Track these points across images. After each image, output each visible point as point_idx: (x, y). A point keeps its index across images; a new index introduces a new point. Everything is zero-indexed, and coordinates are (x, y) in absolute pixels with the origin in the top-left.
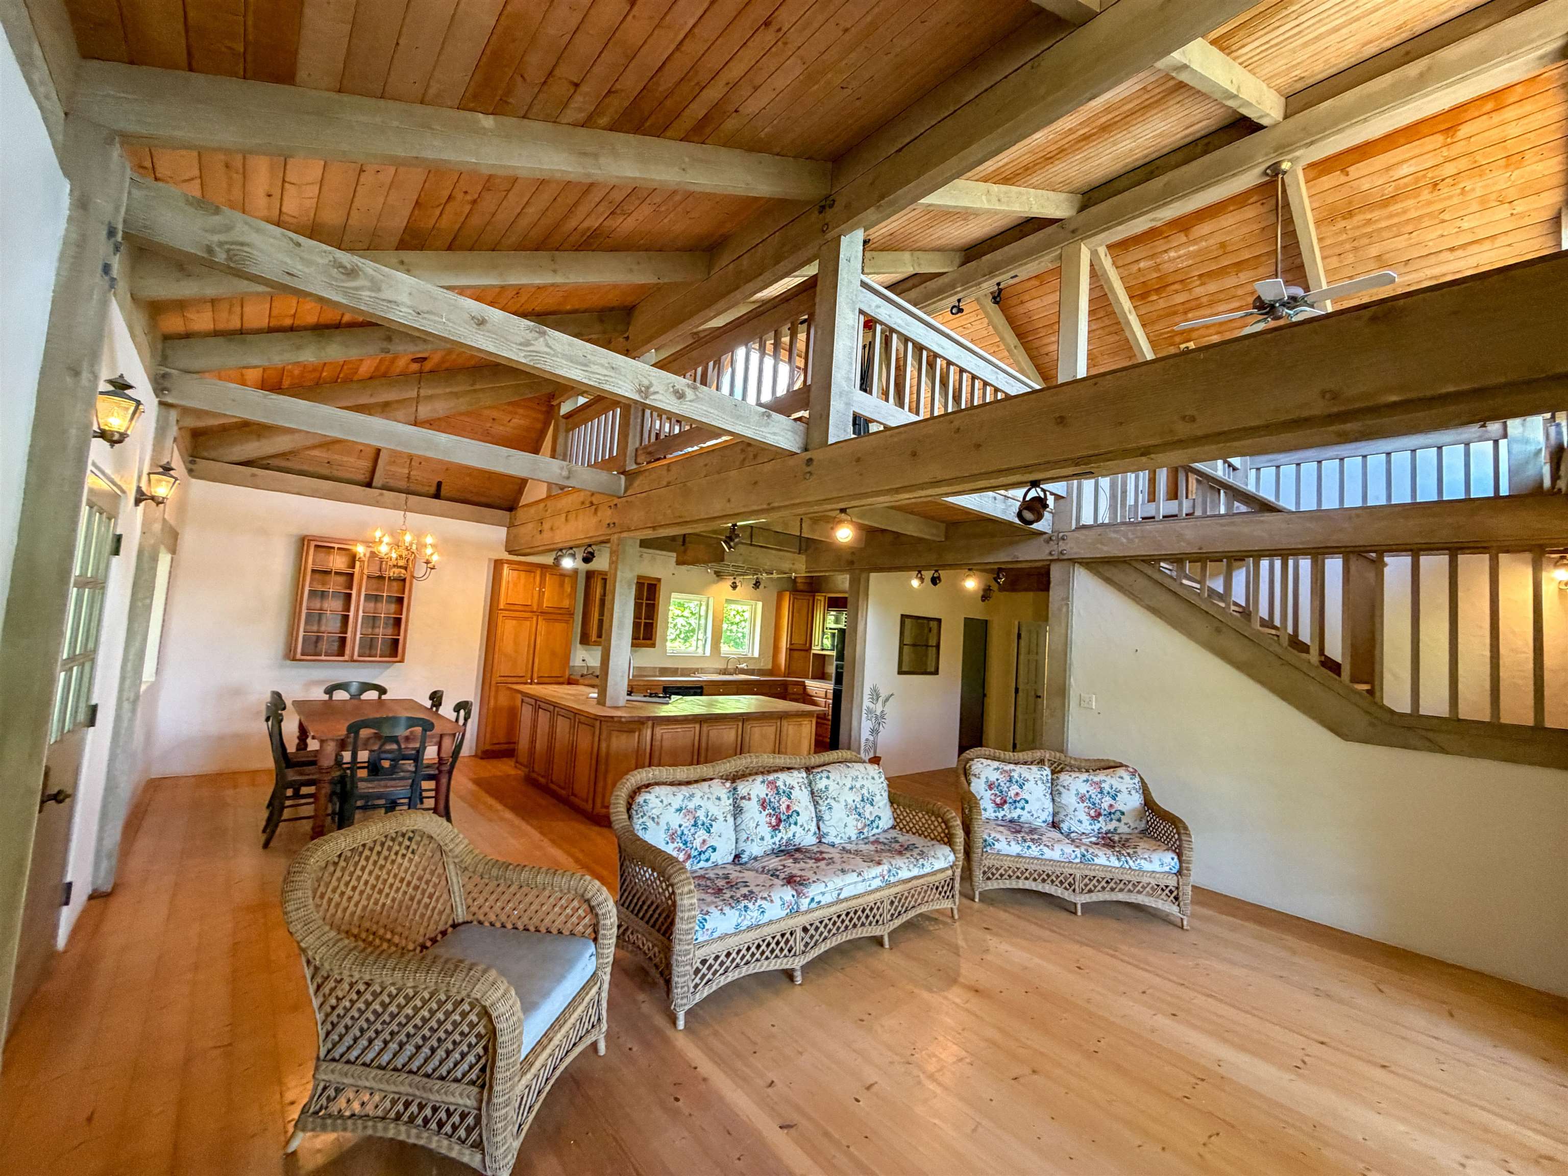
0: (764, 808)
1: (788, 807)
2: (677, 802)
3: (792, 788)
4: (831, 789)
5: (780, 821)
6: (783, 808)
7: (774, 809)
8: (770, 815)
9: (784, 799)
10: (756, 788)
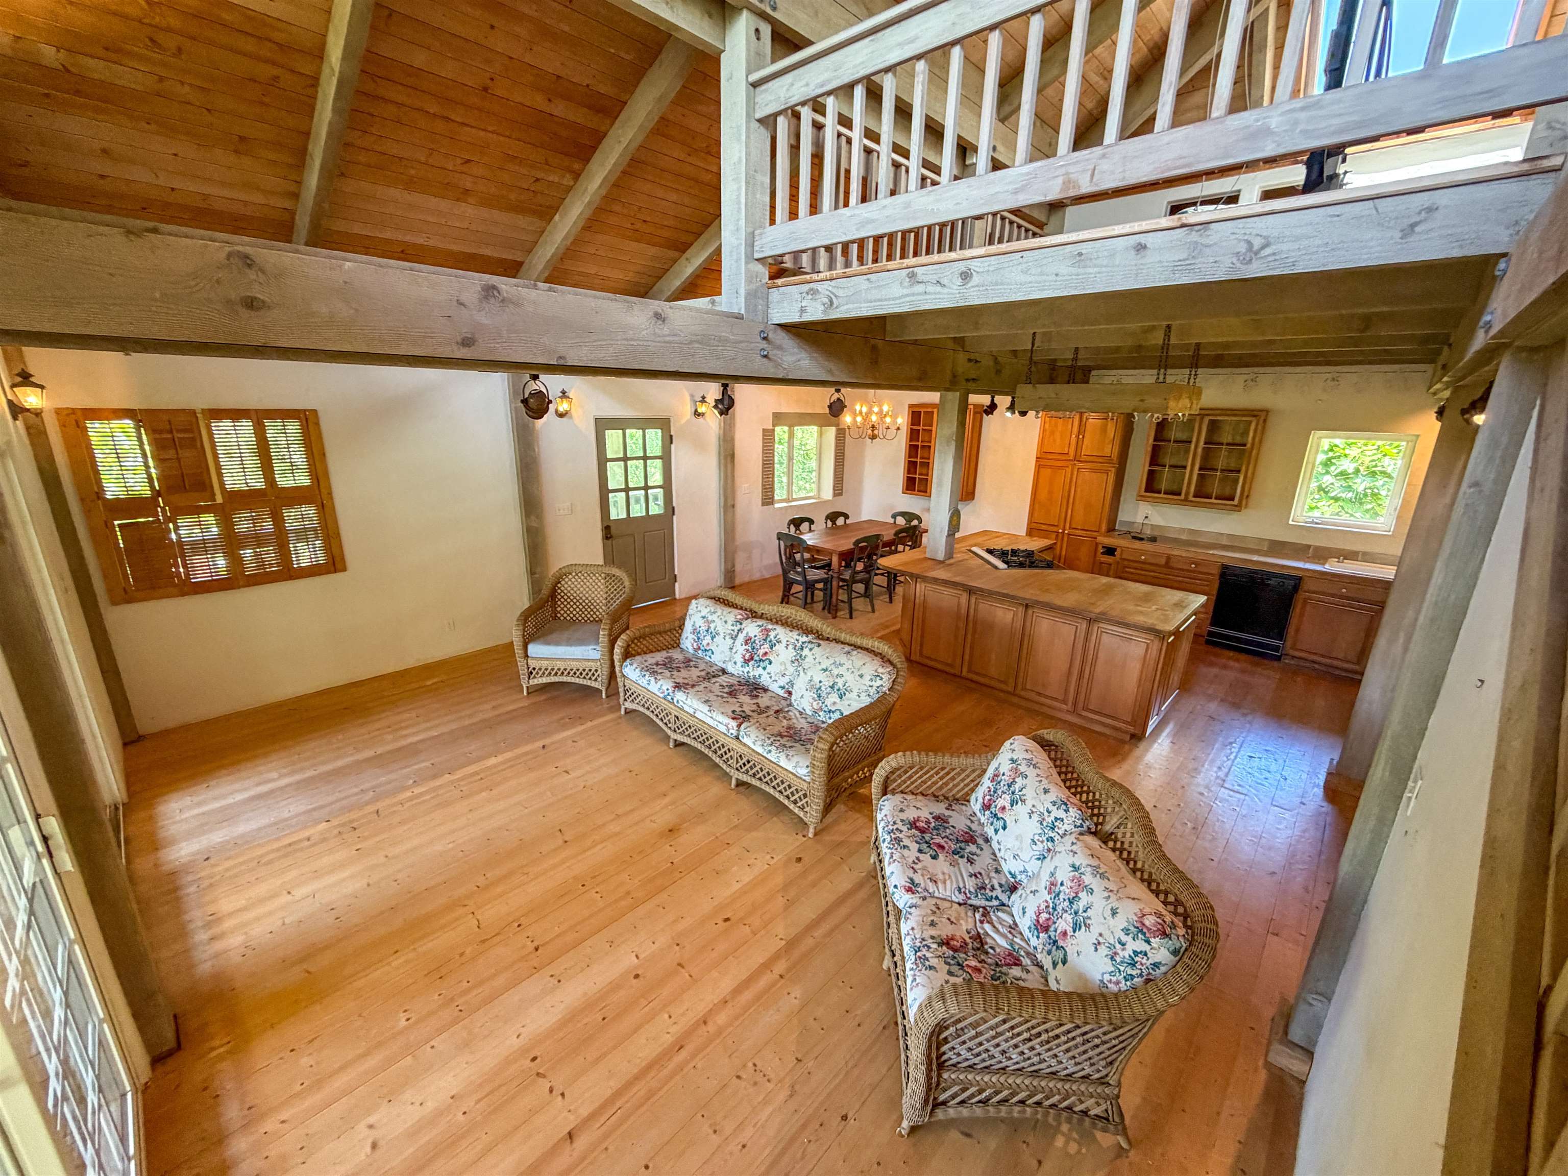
0: (746, 643)
1: (766, 653)
2: (705, 612)
3: (779, 642)
4: (807, 660)
5: (752, 659)
6: (761, 652)
7: (753, 648)
8: (747, 650)
9: (767, 646)
10: (752, 628)
